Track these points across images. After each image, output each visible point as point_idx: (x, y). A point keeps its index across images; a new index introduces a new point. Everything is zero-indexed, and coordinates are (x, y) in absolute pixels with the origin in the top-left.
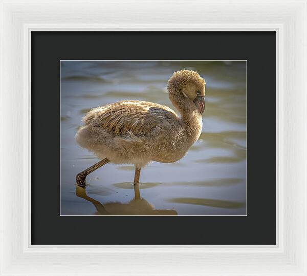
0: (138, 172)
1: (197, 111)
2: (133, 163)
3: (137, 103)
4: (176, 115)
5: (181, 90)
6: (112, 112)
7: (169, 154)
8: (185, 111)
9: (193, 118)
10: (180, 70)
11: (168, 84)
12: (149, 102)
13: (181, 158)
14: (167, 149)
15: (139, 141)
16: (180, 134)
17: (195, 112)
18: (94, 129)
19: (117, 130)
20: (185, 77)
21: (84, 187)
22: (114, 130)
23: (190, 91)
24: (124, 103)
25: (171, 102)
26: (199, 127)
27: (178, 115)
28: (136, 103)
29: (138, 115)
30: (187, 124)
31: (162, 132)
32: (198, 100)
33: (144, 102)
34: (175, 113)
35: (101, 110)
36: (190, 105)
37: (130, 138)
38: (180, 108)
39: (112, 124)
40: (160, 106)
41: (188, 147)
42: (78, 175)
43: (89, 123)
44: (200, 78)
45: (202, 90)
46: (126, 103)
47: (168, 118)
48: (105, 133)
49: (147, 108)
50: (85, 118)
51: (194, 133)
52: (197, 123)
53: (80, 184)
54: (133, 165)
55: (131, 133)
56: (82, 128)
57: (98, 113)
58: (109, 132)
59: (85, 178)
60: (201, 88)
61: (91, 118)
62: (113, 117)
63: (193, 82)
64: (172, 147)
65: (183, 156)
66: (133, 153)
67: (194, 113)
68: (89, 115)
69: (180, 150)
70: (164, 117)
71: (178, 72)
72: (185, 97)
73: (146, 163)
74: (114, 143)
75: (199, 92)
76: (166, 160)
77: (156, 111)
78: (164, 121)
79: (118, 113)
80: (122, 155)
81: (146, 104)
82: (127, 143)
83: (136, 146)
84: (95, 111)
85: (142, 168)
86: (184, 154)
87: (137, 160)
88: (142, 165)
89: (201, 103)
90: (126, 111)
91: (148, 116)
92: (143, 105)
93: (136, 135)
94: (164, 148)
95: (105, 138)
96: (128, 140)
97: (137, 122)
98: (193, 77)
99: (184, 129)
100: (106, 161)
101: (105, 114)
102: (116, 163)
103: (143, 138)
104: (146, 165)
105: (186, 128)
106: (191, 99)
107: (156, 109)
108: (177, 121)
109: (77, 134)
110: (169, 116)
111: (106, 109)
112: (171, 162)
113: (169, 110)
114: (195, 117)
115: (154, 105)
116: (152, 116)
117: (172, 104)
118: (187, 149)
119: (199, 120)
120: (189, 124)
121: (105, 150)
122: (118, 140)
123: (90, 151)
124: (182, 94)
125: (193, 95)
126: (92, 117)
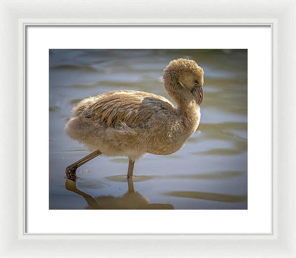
0: (131, 164)
1: (194, 101)
2: (126, 156)
3: (131, 93)
4: (173, 106)
5: (177, 79)
6: (104, 102)
7: (164, 146)
8: (182, 102)
9: (191, 109)
10: (176, 59)
11: (164, 73)
12: (143, 92)
13: (178, 150)
14: (162, 141)
15: (133, 132)
16: (176, 125)
17: (193, 103)
18: (85, 120)
19: (109, 121)
20: (182, 66)
21: (74, 180)
22: (106, 121)
23: (188, 81)
24: (117, 93)
25: (167, 92)
26: (197, 118)
27: (174, 106)
28: (129, 93)
29: (132, 105)
30: (184, 114)
31: (158, 124)
32: (195, 90)
33: (139, 92)
34: (171, 103)
35: (93, 100)
36: (187, 95)
37: (124, 129)
38: (177, 98)
39: (104, 115)
40: (155, 96)
41: (185, 139)
42: (68, 167)
43: (80, 113)
44: (198, 67)
45: (200, 80)
46: (120, 93)
47: (164, 108)
48: (96, 124)
49: (142, 99)
50: (75, 109)
51: (191, 124)
52: (195, 114)
53: (70, 177)
54: (127, 158)
55: (124, 124)
56: (72, 119)
57: (89, 103)
58: (101, 123)
59: (75, 171)
60: (199, 77)
61: (82, 109)
62: (105, 108)
63: (190, 71)
64: (168, 138)
65: (179, 148)
66: (126, 145)
67: (191, 104)
68: (79, 105)
69: (176, 142)
70: (159, 108)
71: (174, 61)
72: (182, 87)
73: (140, 155)
74: (105, 135)
75: (197, 82)
76: (162, 152)
77: (151, 101)
78: (159, 112)
79: (111, 103)
80: (116, 147)
81: (140, 94)
82: (120, 134)
83: (130, 137)
84: (86, 101)
85: (136, 160)
86: (181, 146)
87: (130, 152)
88: (137, 157)
89: (199, 93)
90: (119, 101)
91: (142, 106)
92: (137, 95)
93: (130, 126)
94: (160, 140)
95: (96, 129)
96: (121, 132)
97: (131, 112)
98: (190, 66)
99: (181, 120)
100: (98, 153)
101: (97, 104)
102: (109, 155)
103: (136, 129)
104: (140, 158)
105: (183, 119)
106: (188, 89)
107: (151, 99)
108: (173, 112)
109: (67, 126)
110: (164, 107)
111: (97, 99)
112: (167, 154)
113: (165, 100)
114: (193, 107)
115: (149, 95)
116: (146, 107)
117: (168, 94)
118: (184, 141)
119: (197, 111)
120: (186, 115)
121: (97, 142)
122: (110, 131)
123: (80, 142)
124: (178, 83)
125: (191, 85)
126: (83, 107)
